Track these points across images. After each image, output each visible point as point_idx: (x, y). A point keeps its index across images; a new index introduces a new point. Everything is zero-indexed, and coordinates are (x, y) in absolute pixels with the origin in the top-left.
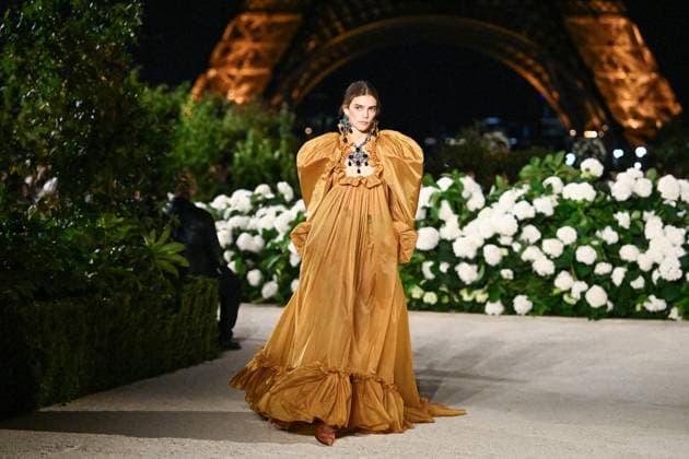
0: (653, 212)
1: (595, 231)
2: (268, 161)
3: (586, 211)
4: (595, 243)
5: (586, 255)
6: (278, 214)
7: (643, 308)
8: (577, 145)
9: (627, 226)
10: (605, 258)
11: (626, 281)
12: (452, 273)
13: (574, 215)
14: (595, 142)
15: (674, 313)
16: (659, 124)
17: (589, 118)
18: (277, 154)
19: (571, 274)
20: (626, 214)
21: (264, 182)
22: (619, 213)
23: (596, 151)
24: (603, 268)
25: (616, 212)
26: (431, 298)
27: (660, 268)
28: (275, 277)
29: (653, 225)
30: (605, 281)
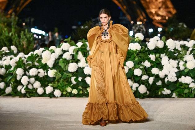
0: (164, 54)
1: (141, 62)
2: (7, 37)
3: (138, 54)
4: (141, 67)
5: (138, 72)
6: (11, 59)
7: (162, 93)
8: (134, 27)
9: (154, 60)
10: (146, 74)
11: (154, 82)
12: (84, 81)
13: (132, 56)
14: (141, 26)
15: (174, 95)
16: (167, 18)
17: (138, 16)
18: (10, 34)
19: (132, 80)
20: (154, 55)
21: (5, 46)
22: (151, 55)
23: (142, 30)
24: (145, 77)
26: (75, 92)
27: (168, 77)
28: (10, 85)
29: (165, 59)
30: (146, 83)
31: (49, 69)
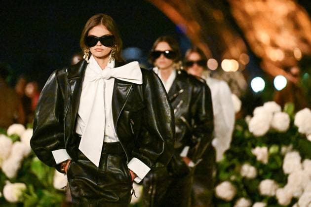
0: (291, 146)
1: (235, 167)
4: (234, 178)
9: (265, 161)
10: (244, 193)
20: (264, 149)
22: (257, 148)
25: (254, 147)
27: (300, 202)
31: (8, 182)
